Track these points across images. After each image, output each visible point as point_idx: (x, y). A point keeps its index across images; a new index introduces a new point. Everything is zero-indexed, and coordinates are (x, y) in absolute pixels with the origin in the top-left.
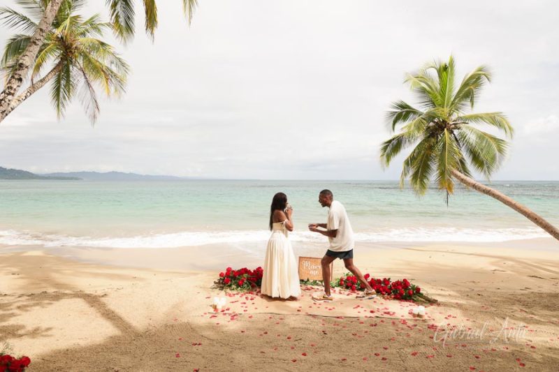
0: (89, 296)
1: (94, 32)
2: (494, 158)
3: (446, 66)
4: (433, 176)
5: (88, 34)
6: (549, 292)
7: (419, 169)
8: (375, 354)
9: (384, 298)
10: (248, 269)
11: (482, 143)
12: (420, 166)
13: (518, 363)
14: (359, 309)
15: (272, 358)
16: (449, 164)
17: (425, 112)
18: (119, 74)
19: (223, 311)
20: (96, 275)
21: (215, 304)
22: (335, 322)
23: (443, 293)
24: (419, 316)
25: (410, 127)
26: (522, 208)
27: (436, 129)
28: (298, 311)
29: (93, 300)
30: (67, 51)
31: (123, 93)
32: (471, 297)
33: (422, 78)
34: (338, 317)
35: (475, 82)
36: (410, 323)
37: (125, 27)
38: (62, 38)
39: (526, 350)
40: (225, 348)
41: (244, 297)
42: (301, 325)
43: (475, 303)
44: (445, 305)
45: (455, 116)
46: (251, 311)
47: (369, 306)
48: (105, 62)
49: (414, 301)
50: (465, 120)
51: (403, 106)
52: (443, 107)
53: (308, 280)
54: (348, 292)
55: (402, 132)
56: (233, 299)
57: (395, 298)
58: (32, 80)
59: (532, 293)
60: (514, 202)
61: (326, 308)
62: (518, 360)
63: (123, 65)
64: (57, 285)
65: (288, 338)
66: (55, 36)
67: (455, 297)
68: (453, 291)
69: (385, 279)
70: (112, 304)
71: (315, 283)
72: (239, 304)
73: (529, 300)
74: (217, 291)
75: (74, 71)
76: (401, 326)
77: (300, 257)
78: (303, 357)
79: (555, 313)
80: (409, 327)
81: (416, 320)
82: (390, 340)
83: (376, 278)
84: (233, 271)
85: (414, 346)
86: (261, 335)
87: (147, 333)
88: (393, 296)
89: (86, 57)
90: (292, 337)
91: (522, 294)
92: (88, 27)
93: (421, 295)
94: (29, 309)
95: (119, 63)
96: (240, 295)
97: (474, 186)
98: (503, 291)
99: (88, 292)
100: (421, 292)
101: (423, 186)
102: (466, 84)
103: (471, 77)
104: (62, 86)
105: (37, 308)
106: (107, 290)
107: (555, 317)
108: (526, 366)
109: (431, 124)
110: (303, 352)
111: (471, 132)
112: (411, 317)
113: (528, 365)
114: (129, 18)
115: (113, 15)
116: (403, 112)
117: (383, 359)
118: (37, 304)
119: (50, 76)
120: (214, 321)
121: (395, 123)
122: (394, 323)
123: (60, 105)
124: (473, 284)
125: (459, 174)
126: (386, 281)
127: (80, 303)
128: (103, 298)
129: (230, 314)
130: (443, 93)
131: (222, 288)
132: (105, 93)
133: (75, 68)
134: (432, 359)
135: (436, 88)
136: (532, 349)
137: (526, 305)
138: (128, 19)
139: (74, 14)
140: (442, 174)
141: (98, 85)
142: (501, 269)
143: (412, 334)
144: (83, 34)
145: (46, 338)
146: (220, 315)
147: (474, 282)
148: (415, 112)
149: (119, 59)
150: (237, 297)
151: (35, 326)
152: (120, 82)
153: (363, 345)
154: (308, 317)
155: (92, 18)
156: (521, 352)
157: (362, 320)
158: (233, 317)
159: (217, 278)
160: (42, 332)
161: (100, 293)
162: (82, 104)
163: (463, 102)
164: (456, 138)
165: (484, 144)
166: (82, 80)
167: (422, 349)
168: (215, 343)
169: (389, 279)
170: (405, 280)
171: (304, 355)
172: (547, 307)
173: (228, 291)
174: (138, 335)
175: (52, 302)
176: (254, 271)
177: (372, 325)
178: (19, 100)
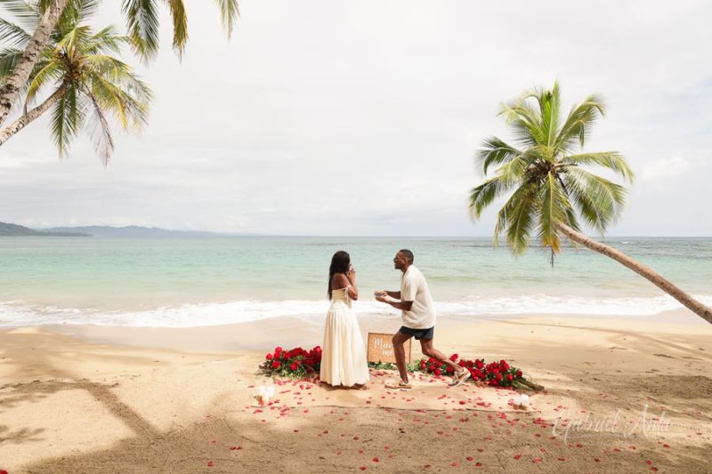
0: (95, 385)
1: (106, 48)
2: (610, 208)
3: (549, 94)
4: (535, 231)
5: (99, 50)
6: (681, 374)
7: (516, 223)
8: (468, 459)
9: (476, 384)
10: (304, 348)
11: (594, 189)
12: (518, 218)
13: (648, 467)
14: (445, 400)
15: (334, 465)
16: (555, 215)
17: (525, 151)
18: (139, 102)
19: (270, 404)
20: (106, 358)
21: (260, 395)
22: (415, 416)
23: (550, 377)
24: (521, 407)
25: (506, 169)
26: (645, 270)
27: (538, 172)
28: (368, 402)
29: (100, 391)
30: (72, 71)
31: (145, 125)
32: (586, 383)
33: (520, 109)
34: (419, 411)
35: (585, 115)
36: (511, 417)
37: (146, 41)
38: (66, 55)
39: (657, 450)
40: (273, 453)
41: (298, 385)
42: (371, 422)
43: (591, 390)
44: (554, 392)
45: (560, 157)
46: (307, 403)
47: (458, 396)
48: (121, 85)
49: (514, 388)
50: (574, 161)
51: (497, 144)
52: (546, 145)
53: (380, 363)
54: (430, 377)
55: (496, 176)
56: (283, 388)
57: (492, 385)
58: (26, 108)
59: (661, 376)
60: (635, 262)
61: (403, 398)
62: (649, 463)
63: (145, 89)
64: (55, 372)
65: (355, 439)
66: (56, 52)
67: (567, 383)
68: (563, 374)
69: (477, 361)
70: (125, 396)
71: (389, 366)
72: (291, 395)
73: (658, 385)
74: (263, 377)
75: (81, 97)
76: (499, 420)
77: (369, 334)
78: (375, 464)
79: (691, 401)
80: (509, 422)
81: (519, 412)
82: (485, 439)
83: (466, 359)
84: (284, 352)
85: (516, 446)
86: (320, 435)
87: (170, 435)
88: (488, 383)
89: (96, 78)
90: (360, 437)
91: (649, 378)
92: (100, 41)
93: (523, 381)
94: (13, 403)
95: (139, 87)
96: (292, 383)
97: (586, 243)
98: (624, 373)
99: (94, 380)
100: (523, 376)
101: (522, 242)
102: (574, 117)
103: (581, 109)
104: (66, 116)
105: (25, 403)
106: (119, 378)
107: (691, 406)
108: (659, 471)
109: (532, 166)
110: (374, 457)
111: (582, 175)
112: (511, 409)
113: (662, 468)
114: (151, 29)
115: (131, 25)
116: (498, 151)
117: (478, 464)
118: (25, 398)
119: (49, 103)
120: (259, 417)
121: (487, 164)
122: (490, 417)
123: (63, 140)
124: (587, 366)
125: (566, 227)
126: (479, 363)
127: (83, 396)
128: (114, 389)
129: (279, 408)
130: (546, 126)
131: (269, 374)
132: (121, 125)
133: (82, 93)
134: (540, 462)
135: (537, 122)
136: (665, 449)
137: (654, 391)
138: (151, 31)
139: (81, 24)
140: (546, 228)
141: (112, 115)
142: (620, 346)
143: (514, 431)
144: (93, 50)
145: (36, 443)
146: (267, 410)
147: (588, 363)
148: (511, 151)
149: (139, 82)
150: (289, 386)
151: (20, 427)
152: (141, 111)
153: (452, 447)
154: (380, 411)
155: (105, 31)
156: (651, 452)
157: (449, 414)
158: (284, 411)
159: (262, 361)
160: (31, 434)
161: (109, 382)
162: (91, 139)
163: (571, 139)
164: (562, 183)
165: (597, 191)
166: (92, 108)
167: (526, 450)
168: (259, 446)
169: (483, 360)
170: (503, 362)
171: (376, 460)
172: (680, 394)
173: (277, 377)
174: (158, 438)
175: (47, 394)
176: (311, 351)
177: (462, 420)
178: (8, 133)
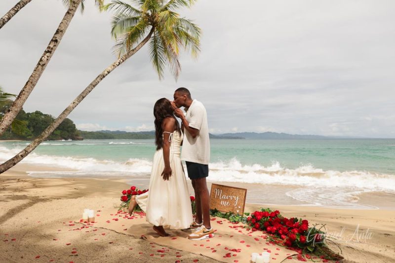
18: (194, 37)
63: (196, 29)
95: (193, 28)
119: (140, 46)
149: (193, 24)
152: (196, 43)
178: (114, 66)
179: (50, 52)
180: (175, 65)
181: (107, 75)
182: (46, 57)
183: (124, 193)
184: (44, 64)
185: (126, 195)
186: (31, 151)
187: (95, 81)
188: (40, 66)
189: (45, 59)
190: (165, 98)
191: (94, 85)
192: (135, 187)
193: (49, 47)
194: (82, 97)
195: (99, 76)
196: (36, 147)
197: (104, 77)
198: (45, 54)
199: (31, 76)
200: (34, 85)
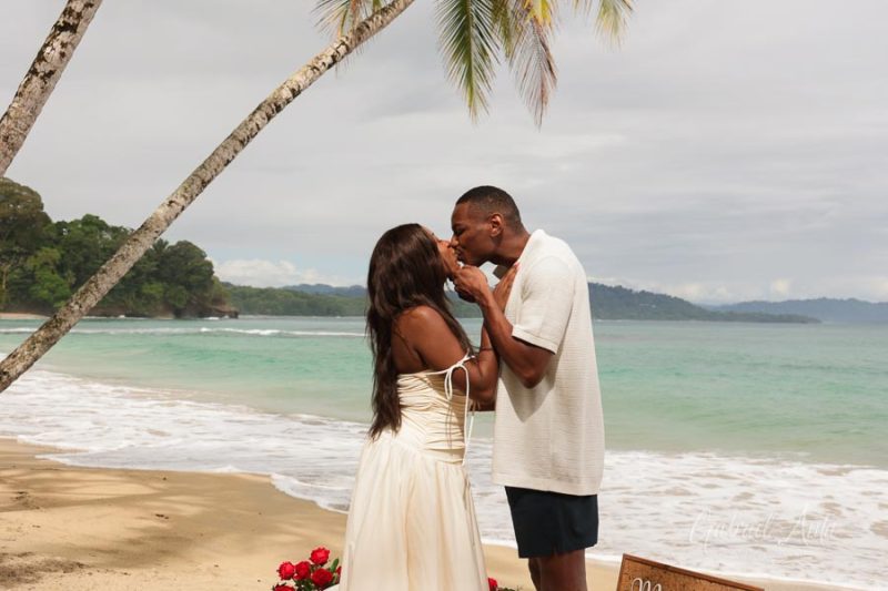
179: (72, 28)
180: (535, 56)
181: (288, 101)
182: (57, 44)
183: (285, 572)
184: (51, 73)
185: (291, 583)
186: (19, 374)
187: (245, 124)
188: (35, 78)
189: (52, 54)
190: (417, 226)
191: (241, 139)
192: (327, 552)
193: (68, 12)
194: (200, 181)
195: (259, 108)
196: (36, 359)
197: (278, 109)
198: (53, 37)
199: (7, 114)
200: (15, 148)
